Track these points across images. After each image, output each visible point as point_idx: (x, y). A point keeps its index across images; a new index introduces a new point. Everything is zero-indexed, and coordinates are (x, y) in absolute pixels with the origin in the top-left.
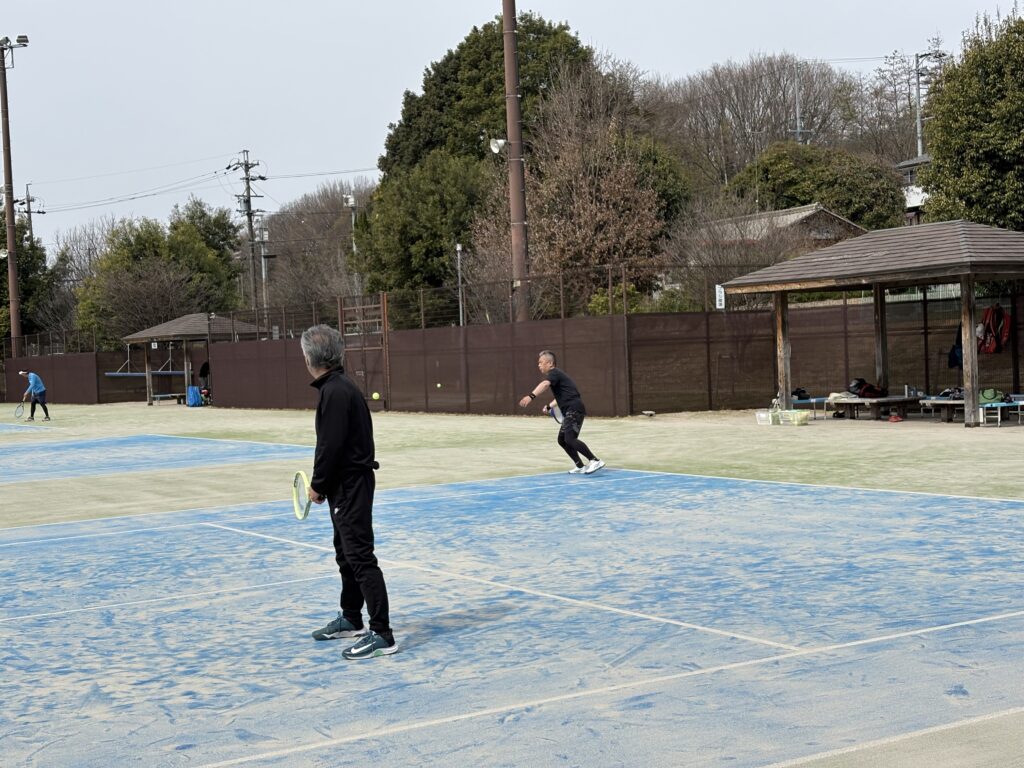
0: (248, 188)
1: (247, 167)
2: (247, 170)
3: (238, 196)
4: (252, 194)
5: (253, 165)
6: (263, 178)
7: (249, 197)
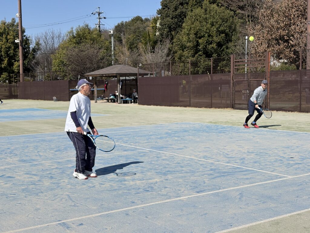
0: (100, 21)
1: (99, 14)
2: (99, 15)
3: (96, 24)
4: (101, 24)
5: (101, 13)
6: (105, 18)
7: (100, 25)
